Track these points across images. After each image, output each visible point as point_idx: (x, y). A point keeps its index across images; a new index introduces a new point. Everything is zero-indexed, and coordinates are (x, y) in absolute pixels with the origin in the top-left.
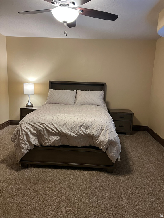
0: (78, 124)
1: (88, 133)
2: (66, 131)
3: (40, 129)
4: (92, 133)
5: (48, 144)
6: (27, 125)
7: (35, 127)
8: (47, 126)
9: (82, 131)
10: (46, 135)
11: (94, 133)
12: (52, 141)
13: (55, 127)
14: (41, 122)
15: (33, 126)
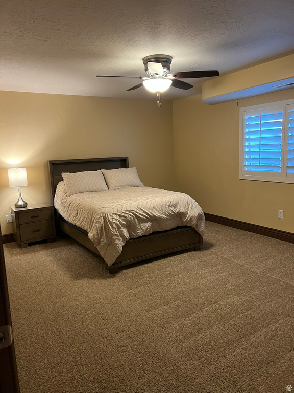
0: (166, 204)
1: (176, 211)
2: (156, 214)
3: (131, 218)
4: (181, 211)
5: (141, 234)
6: (115, 216)
7: (125, 217)
8: (137, 212)
9: (172, 211)
10: (137, 223)
11: (182, 210)
12: (145, 229)
13: (145, 212)
14: (129, 209)
15: (120, 216)
